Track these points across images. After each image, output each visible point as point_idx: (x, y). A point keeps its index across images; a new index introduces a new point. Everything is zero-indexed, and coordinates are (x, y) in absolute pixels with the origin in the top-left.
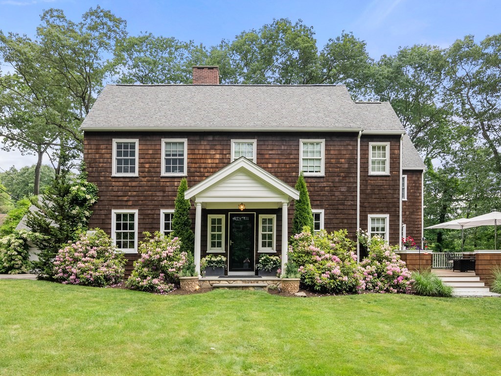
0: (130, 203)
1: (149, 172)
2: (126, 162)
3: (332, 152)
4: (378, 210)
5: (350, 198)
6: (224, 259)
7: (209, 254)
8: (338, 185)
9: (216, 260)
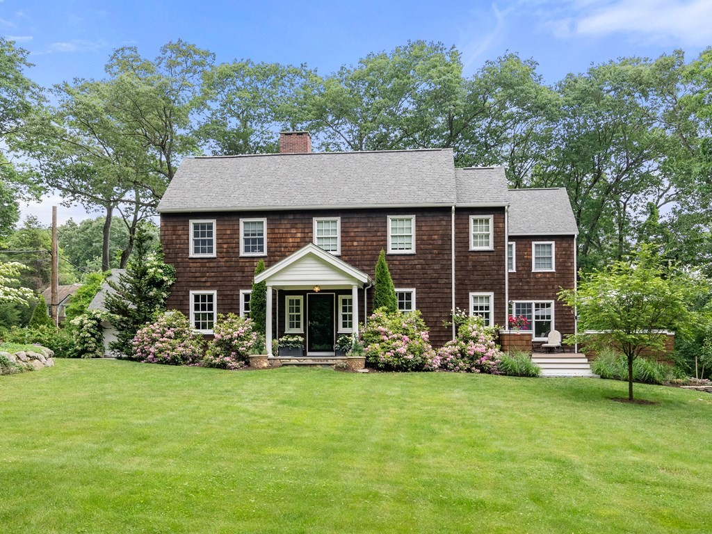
0: (208, 284)
1: (227, 252)
2: (204, 242)
3: (424, 228)
4: (481, 288)
5: (445, 276)
6: (301, 339)
7: (286, 335)
8: (430, 262)
9: (292, 340)
